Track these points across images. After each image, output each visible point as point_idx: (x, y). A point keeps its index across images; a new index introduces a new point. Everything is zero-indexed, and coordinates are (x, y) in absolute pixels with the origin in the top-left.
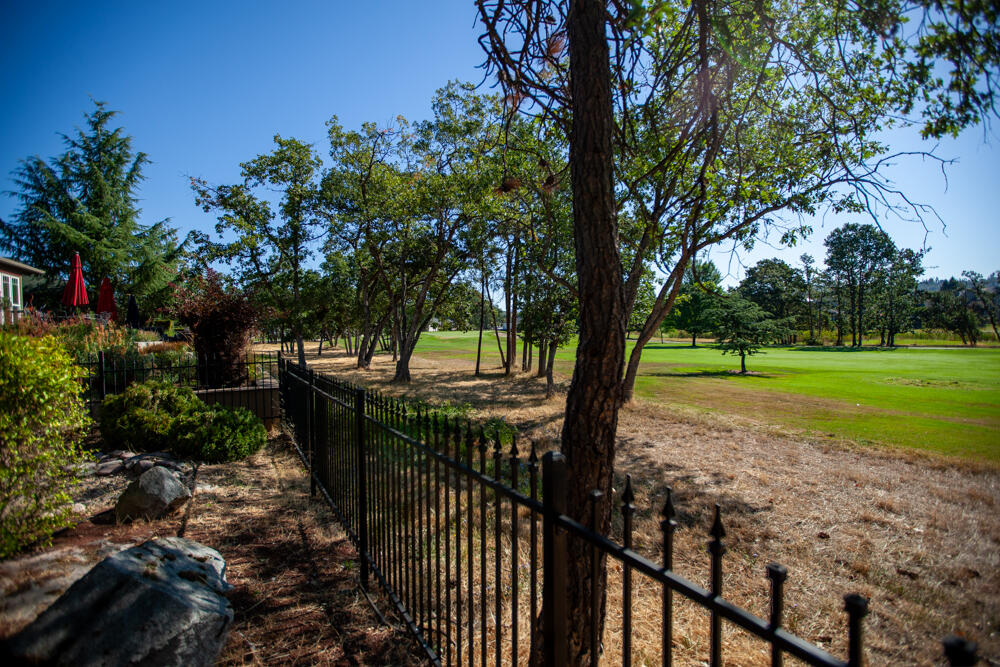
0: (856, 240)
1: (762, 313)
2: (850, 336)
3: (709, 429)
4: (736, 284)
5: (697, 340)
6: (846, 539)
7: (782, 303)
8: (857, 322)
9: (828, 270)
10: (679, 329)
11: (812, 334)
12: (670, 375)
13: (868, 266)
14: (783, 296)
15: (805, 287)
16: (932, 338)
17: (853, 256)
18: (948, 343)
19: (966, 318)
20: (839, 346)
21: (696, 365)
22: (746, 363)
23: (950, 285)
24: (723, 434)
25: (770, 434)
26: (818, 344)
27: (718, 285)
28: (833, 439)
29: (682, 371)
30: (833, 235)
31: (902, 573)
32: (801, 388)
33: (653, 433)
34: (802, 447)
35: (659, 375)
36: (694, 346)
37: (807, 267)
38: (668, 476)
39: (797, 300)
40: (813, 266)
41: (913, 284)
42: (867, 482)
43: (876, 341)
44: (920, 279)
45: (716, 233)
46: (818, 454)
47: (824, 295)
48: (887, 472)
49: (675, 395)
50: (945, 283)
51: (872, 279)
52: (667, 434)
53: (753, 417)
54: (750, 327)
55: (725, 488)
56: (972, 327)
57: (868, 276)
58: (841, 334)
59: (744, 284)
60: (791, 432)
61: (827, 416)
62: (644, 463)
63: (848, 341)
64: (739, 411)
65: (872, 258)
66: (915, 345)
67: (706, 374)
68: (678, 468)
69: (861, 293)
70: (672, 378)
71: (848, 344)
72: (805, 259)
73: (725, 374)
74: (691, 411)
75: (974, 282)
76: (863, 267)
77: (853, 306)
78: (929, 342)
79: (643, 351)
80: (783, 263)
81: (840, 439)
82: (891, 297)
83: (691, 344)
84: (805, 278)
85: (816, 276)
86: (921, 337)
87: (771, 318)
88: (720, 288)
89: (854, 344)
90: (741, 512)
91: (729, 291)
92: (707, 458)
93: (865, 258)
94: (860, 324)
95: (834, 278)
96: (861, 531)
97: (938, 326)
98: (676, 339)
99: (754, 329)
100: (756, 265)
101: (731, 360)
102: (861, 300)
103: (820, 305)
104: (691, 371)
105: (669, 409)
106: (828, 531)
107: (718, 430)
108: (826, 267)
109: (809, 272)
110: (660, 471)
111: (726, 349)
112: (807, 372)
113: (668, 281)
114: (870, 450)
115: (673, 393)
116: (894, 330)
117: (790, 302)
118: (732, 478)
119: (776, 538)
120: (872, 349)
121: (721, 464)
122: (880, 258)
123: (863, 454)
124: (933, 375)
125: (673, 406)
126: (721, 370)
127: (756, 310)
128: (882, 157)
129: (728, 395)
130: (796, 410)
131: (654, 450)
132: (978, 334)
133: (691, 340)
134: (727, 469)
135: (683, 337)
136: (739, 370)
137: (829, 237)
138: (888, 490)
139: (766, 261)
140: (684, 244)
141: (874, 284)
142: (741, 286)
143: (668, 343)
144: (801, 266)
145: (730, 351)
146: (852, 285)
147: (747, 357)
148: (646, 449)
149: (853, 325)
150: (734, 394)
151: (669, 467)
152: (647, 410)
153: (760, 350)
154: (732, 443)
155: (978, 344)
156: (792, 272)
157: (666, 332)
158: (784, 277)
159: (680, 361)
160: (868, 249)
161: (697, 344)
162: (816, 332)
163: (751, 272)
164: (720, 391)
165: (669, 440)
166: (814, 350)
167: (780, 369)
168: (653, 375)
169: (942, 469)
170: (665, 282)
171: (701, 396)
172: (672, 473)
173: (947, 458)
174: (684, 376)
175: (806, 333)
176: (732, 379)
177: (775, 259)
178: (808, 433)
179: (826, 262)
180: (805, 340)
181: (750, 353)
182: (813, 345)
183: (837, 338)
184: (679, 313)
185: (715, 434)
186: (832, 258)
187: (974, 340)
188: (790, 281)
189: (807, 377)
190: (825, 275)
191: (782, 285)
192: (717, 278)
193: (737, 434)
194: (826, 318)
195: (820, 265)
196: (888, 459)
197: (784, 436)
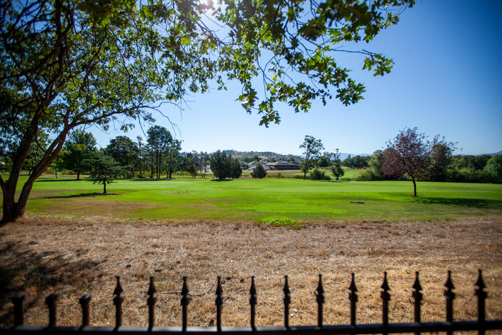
0: (159, 133)
1: (115, 163)
2: (156, 174)
3: (79, 226)
4: (105, 147)
5: (80, 176)
6: (137, 264)
7: (128, 158)
8: (158, 168)
9: (148, 145)
10: (69, 169)
11: (141, 173)
12: (58, 197)
13: (163, 144)
14: (128, 155)
15: (138, 151)
16: (183, 175)
17: (157, 140)
18: (188, 177)
19: (193, 167)
20: (151, 179)
21: (77, 190)
22: (106, 188)
23: (189, 155)
24: (87, 227)
25: (113, 223)
26: (143, 178)
27: (94, 146)
28: (141, 221)
29: (67, 194)
30: (150, 129)
31: (156, 271)
32: (132, 199)
33: (37, 235)
34: (127, 227)
35: (50, 198)
36: (78, 179)
37: (140, 142)
38: (44, 260)
39: (135, 157)
40: (142, 142)
41: (178, 153)
42: (150, 237)
43: (165, 176)
44: (181, 152)
45: (87, 118)
46: (134, 229)
47: (146, 155)
48: (160, 231)
49: (60, 210)
50: (188, 154)
51: (165, 150)
52: (49, 234)
53: (106, 216)
54: (109, 169)
55: (83, 257)
56: (195, 171)
57: (163, 148)
58: (152, 173)
59: (109, 147)
60: (123, 221)
61: (141, 210)
62: (27, 256)
63: (155, 176)
64: (99, 213)
65: (164, 141)
66: (178, 178)
67: (83, 195)
68: (52, 253)
69: (160, 156)
70: (59, 199)
71: (155, 177)
72: (139, 138)
73: (95, 194)
74: (69, 217)
75: (196, 154)
76: (161, 145)
77: (157, 161)
78: (182, 177)
79: (34, 183)
80: (129, 139)
81: (144, 221)
82: (171, 158)
83: (76, 178)
84: (138, 147)
85: (143, 146)
86: (180, 175)
87: (120, 165)
88: (95, 148)
89: (157, 177)
90: (89, 267)
91: (101, 150)
92: (74, 243)
93: (162, 141)
94: (160, 169)
95: (150, 148)
96: (144, 259)
97: (185, 171)
98: (67, 176)
99: (111, 170)
100: (116, 138)
101: (98, 187)
102: (160, 159)
103: (144, 160)
104: (73, 194)
105: (53, 218)
106: (131, 263)
107: (84, 226)
108: (147, 143)
109: (140, 145)
110: (39, 258)
111: (95, 181)
112: (137, 191)
113: (55, 141)
114: (154, 223)
115: (58, 208)
116: (171, 172)
117: (131, 158)
118: (87, 250)
119: (106, 274)
120: (164, 179)
121: (83, 244)
122: (167, 142)
123: (151, 225)
124: (181, 189)
125: (57, 216)
126: (92, 192)
127: (112, 161)
128: (162, 101)
129: (95, 206)
130: (127, 210)
131: (37, 245)
132: (196, 173)
133: (77, 176)
134: (85, 245)
135: (71, 174)
136: (103, 192)
137: (149, 130)
138: (158, 238)
139: (121, 137)
140: (66, 121)
141: (165, 152)
142: (108, 148)
143: (61, 178)
144: (137, 141)
145: (98, 182)
146: (157, 152)
147: (107, 185)
148: (31, 246)
149: (157, 169)
150: (97, 205)
151: (46, 253)
152: (36, 221)
153: (114, 181)
154: (91, 232)
155: (196, 177)
156: (132, 143)
157: (60, 171)
158: (129, 146)
159: (67, 188)
160: (163, 137)
161: (80, 178)
162: (142, 172)
163: (113, 141)
164: (89, 204)
165: (50, 237)
166: (141, 180)
167: (124, 190)
168: (45, 198)
169: (177, 226)
170: (52, 141)
171: (77, 208)
172: (48, 257)
173: (179, 221)
174: (68, 197)
175: (138, 173)
176: (98, 197)
177: (125, 137)
178: (131, 220)
179: (147, 141)
180: (138, 176)
181: (108, 183)
182: (141, 178)
183: (151, 175)
184: (62, 161)
185: (82, 228)
186: (150, 139)
187: (195, 176)
188: (132, 148)
189: (136, 193)
190: (147, 147)
191: (128, 149)
192: (94, 143)
193: (95, 226)
194: (147, 166)
195: (145, 142)
196: (160, 225)
197: (120, 223)
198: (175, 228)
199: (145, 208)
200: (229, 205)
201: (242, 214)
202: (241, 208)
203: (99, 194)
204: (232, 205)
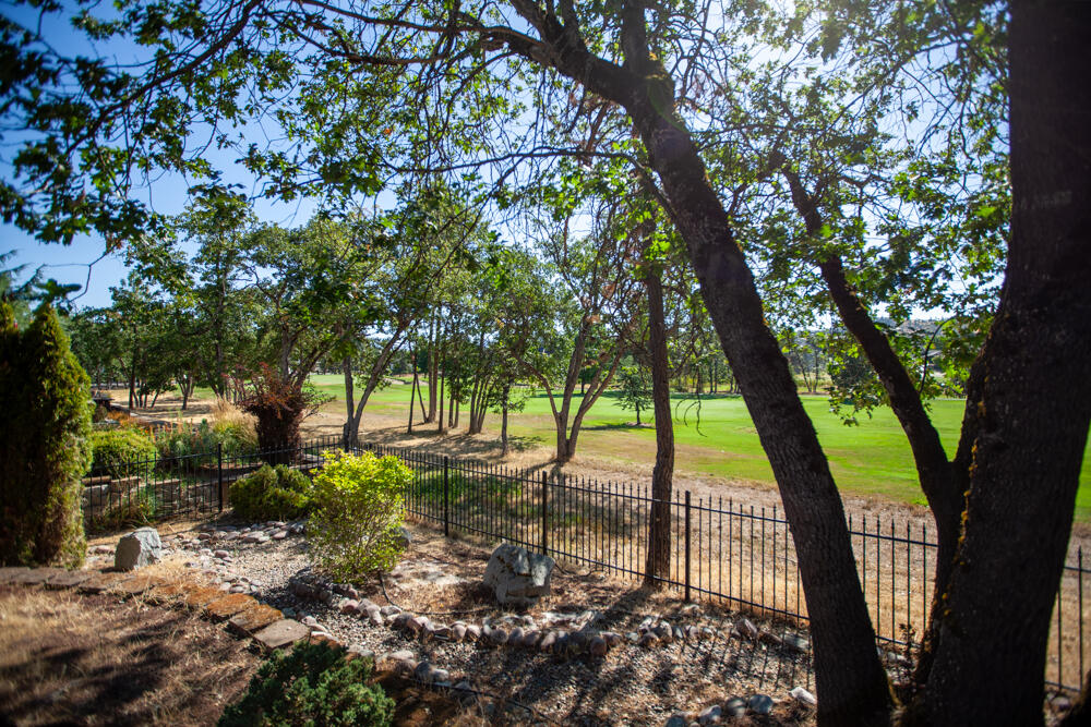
2: (708, 384)
3: (639, 475)
20: (701, 394)
21: (597, 417)
22: (640, 417)
24: (649, 478)
25: (677, 476)
26: (684, 391)
28: (712, 478)
34: (698, 483)
43: (726, 387)
46: (707, 487)
58: (701, 382)
60: (688, 474)
61: (707, 461)
63: (708, 389)
67: (610, 427)
73: (625, 427)
74: (619, 462)
81: (717, 477)
89: (712, 392)
94: (716, 374)
101: (629, 414)
107: (645, 476)
111: (625, 405)
115: (594, 446)
120: (724, 396)
123: (730, 486)
125: (603, 458)
126: (622, 423)
129: (637, 447)
130: (687, 458)
136: (634, 422)
145: (628, 407)
147: (641, 412)
149: (711, 376)
150: (641, 446)
153: (651, 406)
169: (768, 491)
171: (617, 448)
175: (675, 381)
181: (643, 409)
183: (698, 386)
196: (743, 487)
197: (684, 477)
198: (766, 494)
199: (711, 457)
200: (861, 465)
201: (886, 486)
202: (887, 474)
203: (631, 427)
204: (871, 466)
